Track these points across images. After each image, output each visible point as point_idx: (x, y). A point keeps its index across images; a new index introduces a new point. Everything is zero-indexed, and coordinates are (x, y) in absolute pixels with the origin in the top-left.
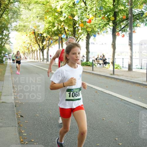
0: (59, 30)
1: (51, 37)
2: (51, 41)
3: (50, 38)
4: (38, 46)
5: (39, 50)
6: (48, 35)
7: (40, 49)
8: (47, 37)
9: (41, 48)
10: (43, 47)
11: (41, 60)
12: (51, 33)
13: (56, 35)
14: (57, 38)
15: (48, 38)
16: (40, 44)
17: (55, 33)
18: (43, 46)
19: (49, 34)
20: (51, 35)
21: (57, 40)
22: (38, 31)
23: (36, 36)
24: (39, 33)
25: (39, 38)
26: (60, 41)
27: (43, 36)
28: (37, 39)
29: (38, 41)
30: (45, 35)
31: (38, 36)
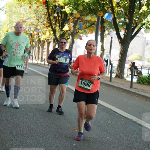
0: (99, 3)
1: (81, 15)
3: (78, 19)
4: (52, 32)
5: (54, 42)
6: (75, 12)
7: (55, 40)
8: (72, 14)
10: (62, 36)
12: (81, 8)
13: (93, 12)
14: (94, 19)
15: (75, 18)
16: (57, 28)
17: (90, 9)
18: (62, 33)
19: (76, 9)
20: (82, 12)
21: (94, 24)
22: (55, 1)
23: (50, 11)
24: (57, 4)
25: (56, 15)
26: (100, 26)
27: (65, 12)
28: (52, 18)
29: (53, 22)
30: (67, 10)
31: (55, 11)
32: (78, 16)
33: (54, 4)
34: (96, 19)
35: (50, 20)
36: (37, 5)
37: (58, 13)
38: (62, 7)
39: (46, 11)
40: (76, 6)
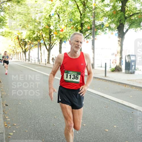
0: (38, 37)
2: (32, 45)
3: (31, 43)
4: (21, 49)
5: (23, 52)
6: (29, 41)
8: (28, 42)
9: (24, 50)
10: (25, 50)
11: (24, 60)
12: (31, 39)
13: (36, 40)
16: (23, 47)
17: (35, 39)
19: (30, 40)
20: (32, 40)
21: (37, 44)
22: (21, 37)
23: (20, 41)
24: (22, 39)
25: (22, 42)
26: (39, 45)
27: (25, 41)
28: (20, 43)
29: (21, 45)
30: (27, 40)
31: (21, 41)
32: (31, 42)
33: (21, 38)
34: (37, 43)
35: (20, 44)
36: (14, 39)
37: (23, 42)
38: (24, 39)
39: (18, 41)
40: (30, 38)
